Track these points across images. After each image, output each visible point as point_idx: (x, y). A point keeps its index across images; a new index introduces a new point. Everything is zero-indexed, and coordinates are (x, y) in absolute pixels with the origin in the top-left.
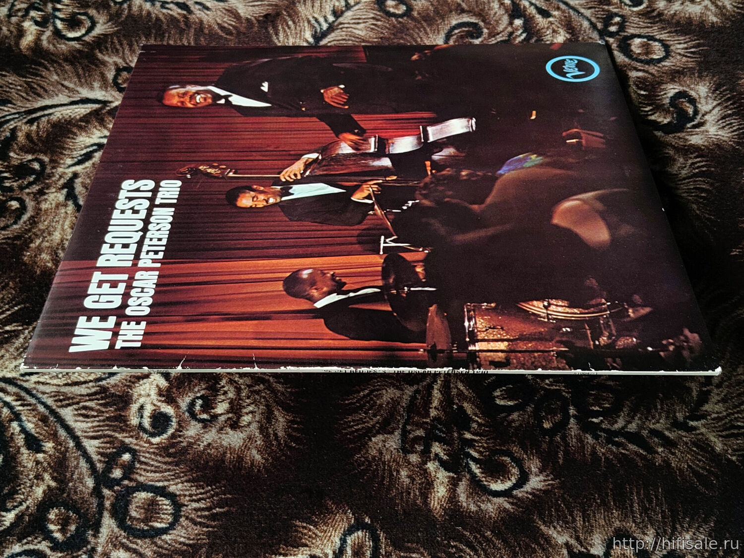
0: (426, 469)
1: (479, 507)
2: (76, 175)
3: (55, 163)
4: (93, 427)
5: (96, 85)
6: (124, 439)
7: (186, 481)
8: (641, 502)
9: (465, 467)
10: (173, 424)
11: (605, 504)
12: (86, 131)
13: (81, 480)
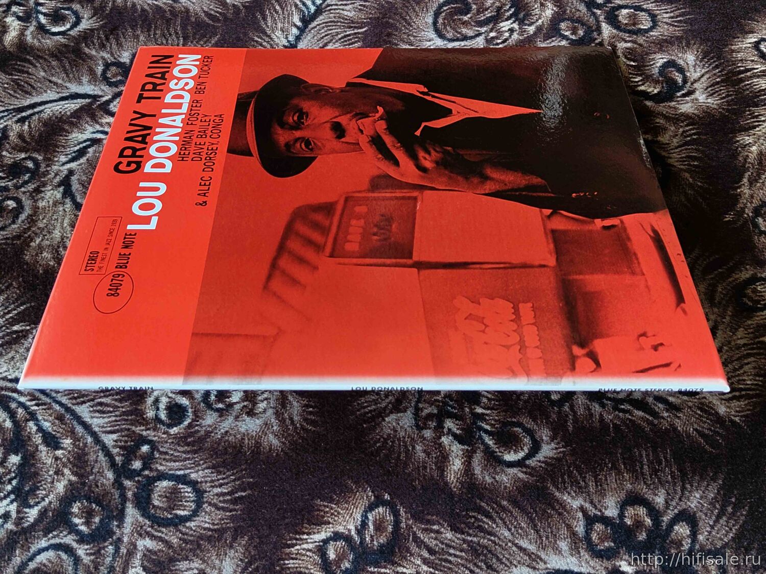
0: (441, 443)
1: (494, 478)
2: (71, 172)
3: (49, 161)
4: (110, 422)
5: (85, 79)
6: (141, 433)
7: (207, 468)
8: (650, 463)
9: (478, 439)
10: (189, 414)
11: (615, 467)
12: (77, 127)
13: (101, 473)
